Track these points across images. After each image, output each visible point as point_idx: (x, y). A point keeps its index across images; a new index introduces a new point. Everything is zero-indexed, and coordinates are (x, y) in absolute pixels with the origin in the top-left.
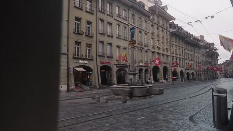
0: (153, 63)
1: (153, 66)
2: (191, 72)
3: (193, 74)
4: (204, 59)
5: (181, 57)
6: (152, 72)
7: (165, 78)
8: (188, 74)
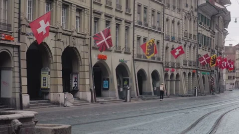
0: (29, 31)
1: (28, 42)
2: (149, 69)
3: (155, 75)
4: (191, 28)
5: (123, 16)
6: (24, 64)
7: (67, 87)
8: (141, 75)
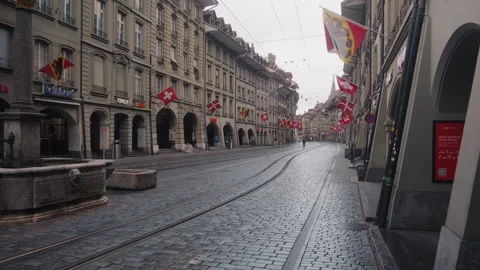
0: (158, 101)
1: (157, 109)
2: (246, 128)
4: (274, 102)
5: (227, 93)
6: (154, 124)
8: (241, 132)
